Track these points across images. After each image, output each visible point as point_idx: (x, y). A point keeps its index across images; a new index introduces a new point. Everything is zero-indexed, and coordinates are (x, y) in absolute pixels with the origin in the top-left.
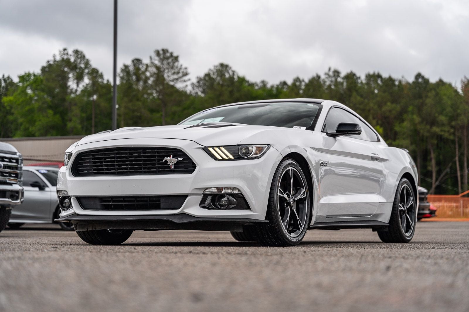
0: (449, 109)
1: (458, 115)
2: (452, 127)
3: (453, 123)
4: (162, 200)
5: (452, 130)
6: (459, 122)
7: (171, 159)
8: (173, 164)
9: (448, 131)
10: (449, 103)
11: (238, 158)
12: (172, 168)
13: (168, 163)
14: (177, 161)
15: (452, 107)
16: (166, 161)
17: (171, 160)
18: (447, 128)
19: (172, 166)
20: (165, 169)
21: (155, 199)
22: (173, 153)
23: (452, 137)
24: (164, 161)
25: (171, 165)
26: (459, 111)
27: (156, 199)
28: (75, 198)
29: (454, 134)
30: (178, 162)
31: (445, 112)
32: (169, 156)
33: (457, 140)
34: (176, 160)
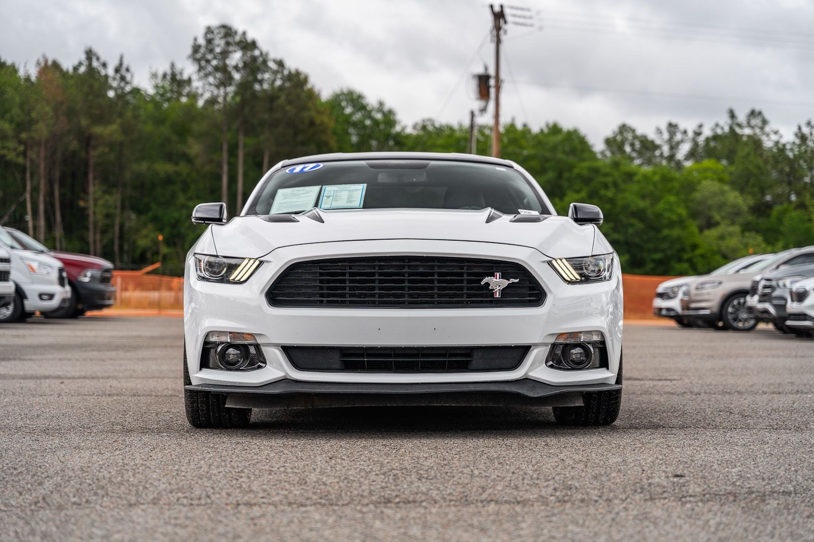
0: (16, 111)
1: (32, 122)
2: (21, 142)
3: (24, 136)
4: (476, 355)
5: (22, 148)
6: (34, 135)
7: (497, 280)
8: (499, 290)
9: (15, 150)
10: (17, 99)
11: (586, 279)
12: (497, 296)
13: (490, 288)
14: (509, 284)
15: (21, 108)
16: (488, 284)
17: (497, 283)
18: (12, 144)
19: (498, 293)
20: (485, 298)
21: (459, 352)
23: (21, 160)
24: (482, 283)
25: (496, 292)
26: (34, 115)
27: (462, 352)
28: (281, 349)
29: (24, 154)
30: (509, 286)
31: (8, 116)
32: (492, 275)
33: (28, 165)
34: (505, 283)
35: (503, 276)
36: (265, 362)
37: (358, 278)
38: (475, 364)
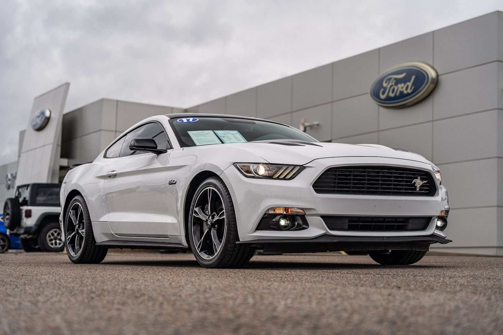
8: (419, 187)
13: (415, 185)
16: (415, 183)
17: (418, 182)
22: (420, 175)
24: (413, 182)
25: (417, 188)
27: (402, 220)
30: (423, 185)
34: (421, 183)
35: (422, 179)
36: (308, 225)
37: (358, 178)
38: (410, 226)
